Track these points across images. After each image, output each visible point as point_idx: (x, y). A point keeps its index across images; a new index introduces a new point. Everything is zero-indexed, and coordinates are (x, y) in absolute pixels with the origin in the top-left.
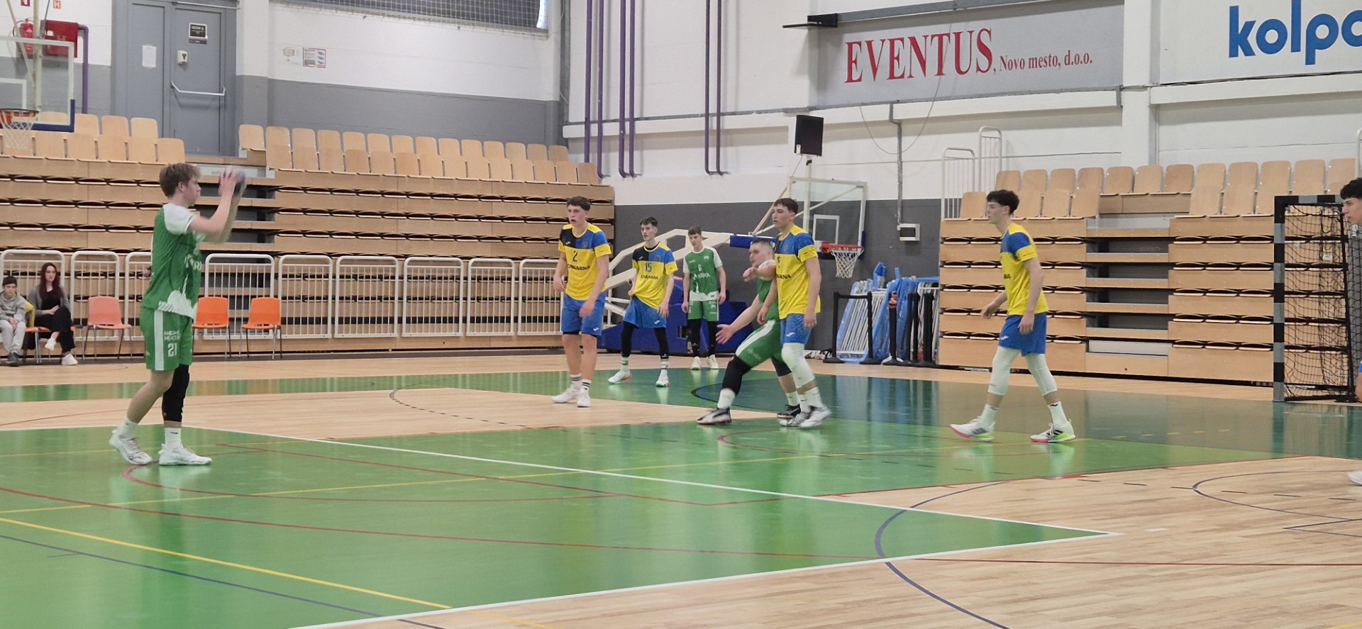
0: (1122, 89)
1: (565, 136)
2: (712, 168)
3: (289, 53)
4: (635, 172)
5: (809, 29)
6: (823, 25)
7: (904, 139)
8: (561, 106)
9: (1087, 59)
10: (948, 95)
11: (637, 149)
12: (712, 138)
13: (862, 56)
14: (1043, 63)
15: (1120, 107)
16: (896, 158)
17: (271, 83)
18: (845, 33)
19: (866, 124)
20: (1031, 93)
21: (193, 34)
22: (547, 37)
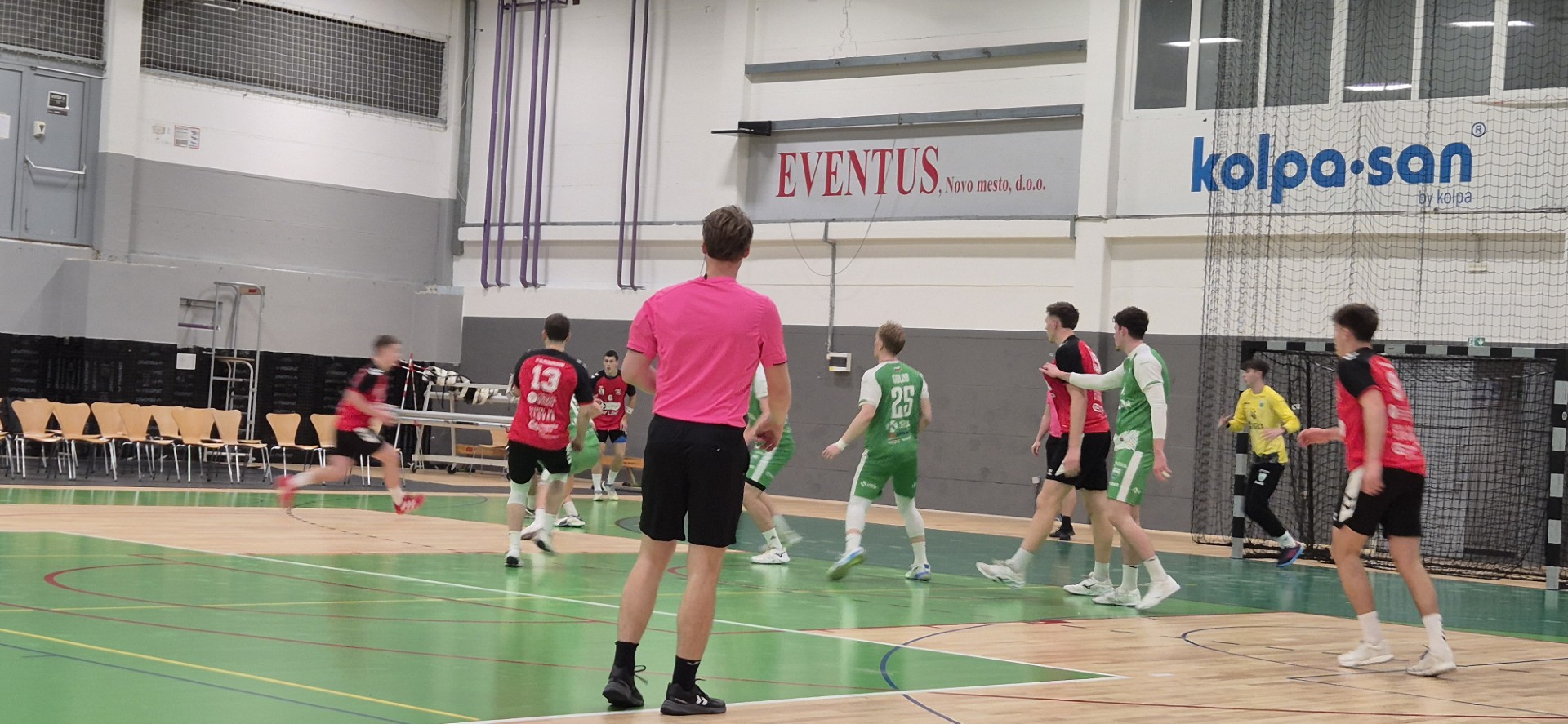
0: (1076, 219)
1: (461, 238)
2: (625, 281)
3: (159, 130)
4: (538, 282)
5: (739, 136)
6: (755, 133)
7: (838, 260)
8: (457, 207)
9: (1040, 185)
10: (889, 216)
11: (541, 257)
12: (627, 250)
13: (796, 168)
14: (992, 187)
15: (1073, 238)
16: (828, 281)
17: (138, 162)
18: (778, 142)
19: (796, 243)
20: (978, 218)
21: (52, 103)
22: (446, 128)
